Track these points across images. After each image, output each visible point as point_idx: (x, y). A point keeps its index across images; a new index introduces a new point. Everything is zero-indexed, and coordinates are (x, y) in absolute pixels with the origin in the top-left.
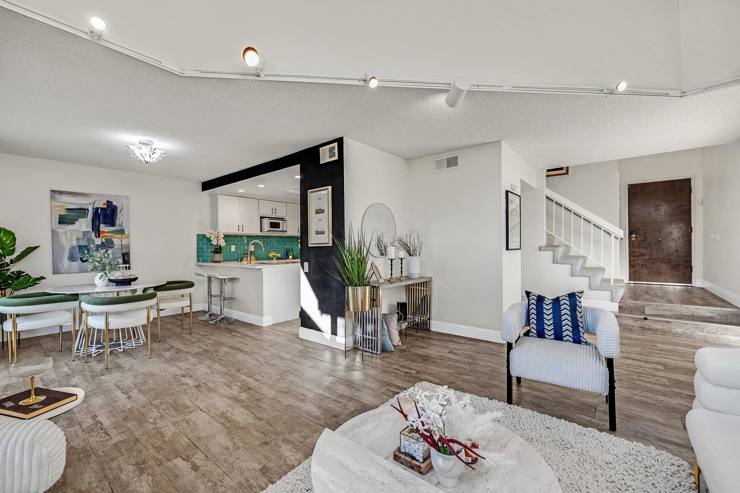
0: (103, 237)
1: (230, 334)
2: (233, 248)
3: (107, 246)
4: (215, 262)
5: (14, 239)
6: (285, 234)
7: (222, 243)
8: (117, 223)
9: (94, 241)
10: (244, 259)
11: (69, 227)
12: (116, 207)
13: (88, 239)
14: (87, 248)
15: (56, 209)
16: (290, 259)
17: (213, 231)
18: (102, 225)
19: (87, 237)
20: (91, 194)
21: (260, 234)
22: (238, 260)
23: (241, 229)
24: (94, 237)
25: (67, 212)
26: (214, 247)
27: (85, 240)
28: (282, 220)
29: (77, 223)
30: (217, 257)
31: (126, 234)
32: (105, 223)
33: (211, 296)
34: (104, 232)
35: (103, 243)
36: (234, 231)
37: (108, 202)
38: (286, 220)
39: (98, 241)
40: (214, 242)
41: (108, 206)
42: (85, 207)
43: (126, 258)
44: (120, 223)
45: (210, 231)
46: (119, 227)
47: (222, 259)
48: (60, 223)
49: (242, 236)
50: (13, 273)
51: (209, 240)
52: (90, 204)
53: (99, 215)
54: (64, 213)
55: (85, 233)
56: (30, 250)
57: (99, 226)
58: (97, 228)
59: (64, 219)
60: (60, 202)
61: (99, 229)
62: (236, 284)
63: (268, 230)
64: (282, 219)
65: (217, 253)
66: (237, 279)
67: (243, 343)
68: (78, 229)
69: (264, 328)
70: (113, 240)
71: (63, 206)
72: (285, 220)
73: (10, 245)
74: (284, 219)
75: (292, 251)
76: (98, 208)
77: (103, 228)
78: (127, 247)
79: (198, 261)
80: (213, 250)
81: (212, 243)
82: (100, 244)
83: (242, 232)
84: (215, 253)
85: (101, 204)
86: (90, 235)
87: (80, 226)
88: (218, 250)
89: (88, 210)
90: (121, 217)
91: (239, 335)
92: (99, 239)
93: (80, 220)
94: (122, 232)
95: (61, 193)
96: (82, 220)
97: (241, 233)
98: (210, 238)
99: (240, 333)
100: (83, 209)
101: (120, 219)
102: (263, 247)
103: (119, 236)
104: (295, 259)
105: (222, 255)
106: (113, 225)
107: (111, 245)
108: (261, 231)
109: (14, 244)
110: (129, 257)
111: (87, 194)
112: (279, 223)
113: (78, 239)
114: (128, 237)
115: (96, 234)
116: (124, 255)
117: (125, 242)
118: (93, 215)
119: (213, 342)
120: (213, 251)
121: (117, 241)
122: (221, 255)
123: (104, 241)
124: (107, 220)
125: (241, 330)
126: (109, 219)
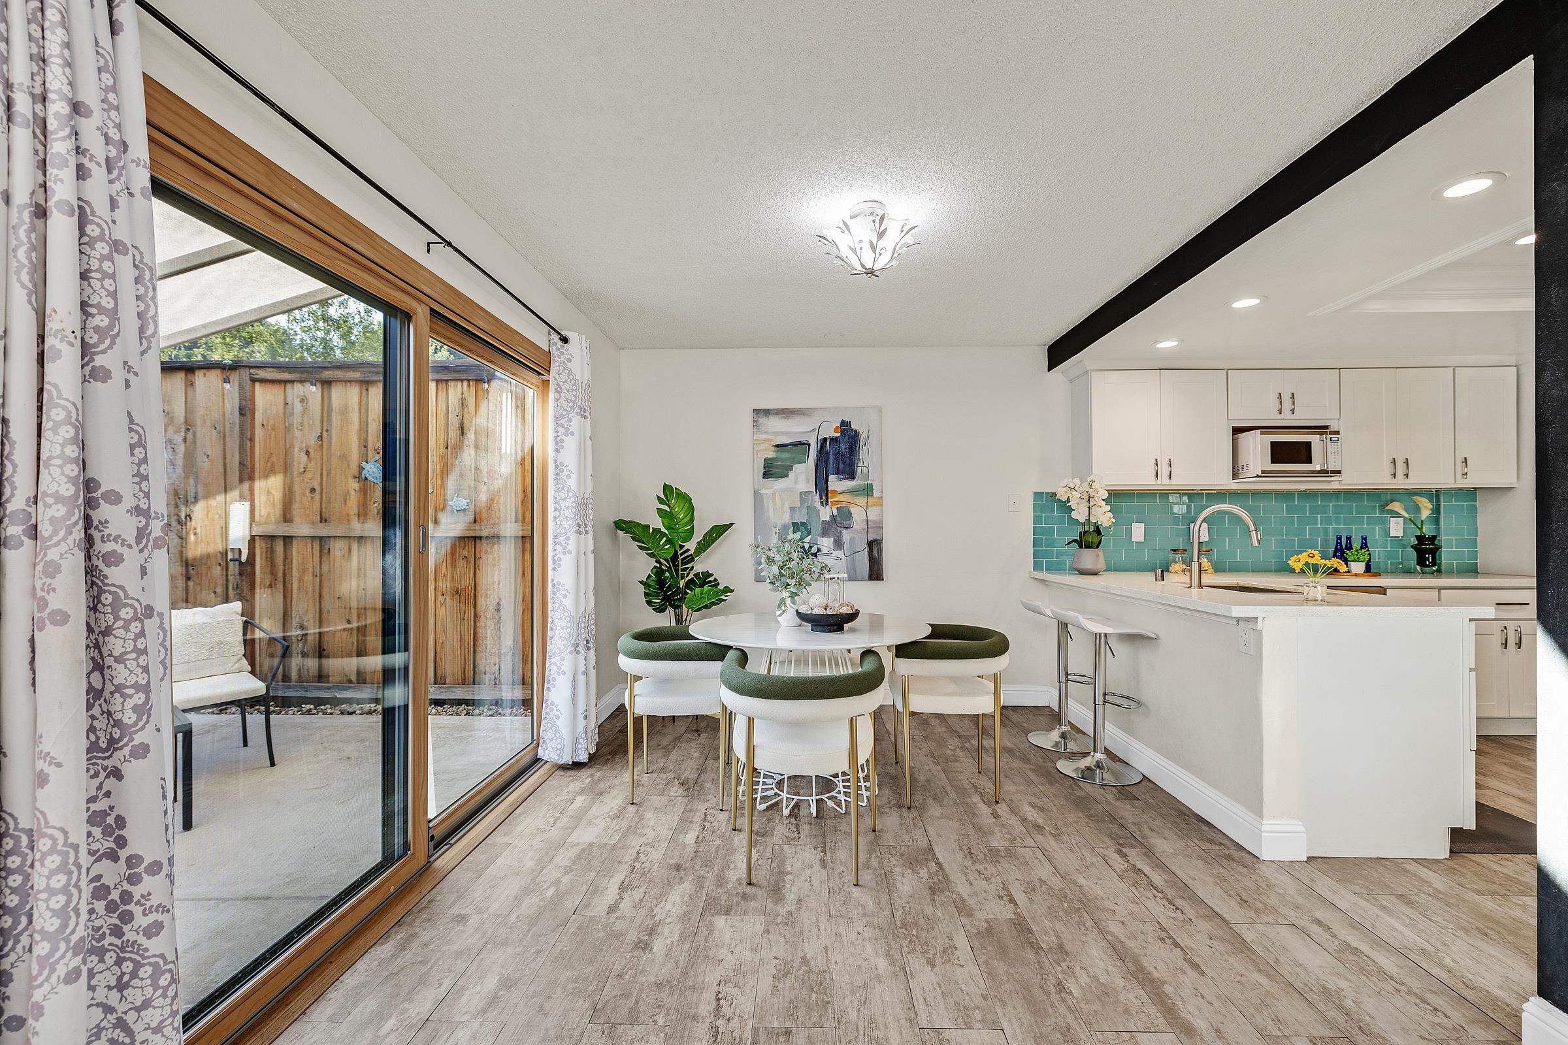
0: (834, 503)
1: (1120, 852)
2: (1138, 532)
3: (841, 524)
4: (1082, 573)
5: (692, 509)
6: (1334, 484)
7: (1103, 516)
8: (859, 470)
9: (818, 512)
10: (1177, 567)
11: (780, 484)
12: (857, 433)
13: (809, 507)
14: (806, 528)
15: (760, 448)
16: (1356, 575)
17: (1077, 481)
18: (832, 477)
19: (806, 504)
20: (815, 410)
21: (1233, 485)
22: (1154, 570)
23: (1164, 470)
24: (817, 504)
25: (776, 452)
26: (1080, 529)
27: (804, 510)
28: (1321, 434)
29: (791, 474)
30: (1088, 558)
31: (874, 495)
32: (837, 472)
33: (1067, 674)
34: (835, 492)
35: (833, 517)
36: (1143, 479)
37: (843, 423)
38: (1338, 433)
39: (825, 513)
40: (1080, 514)
41: (842, 433)
42: (803, 440)
43: (875, 553)
44: (865, 470)
45: (1068, 481)
46: (863, 479)
47: (1101, 565)
48: (766, 475)
49: (1164, 494)
50: (697, 575)
51: (1066, 507)
52: (812, 431)
53: (827, 454)
54: (771, 454)
55: (803, 496)
56: (719, 531)
57: (827, 480)
58: (823, 482)
59: (772, 467)
60: (766, 433)
61: (827, 487)
62: (1145, 655)
63: (1263, 472)
64: (1322, 429)
65: (1088, 547)
66: (1151, 638)
67: (1176, 945)
68: (793, 488)
69: (1267, 872)
70: (852, 510)
71: (770, 440)
72: (1331, 433)
73: (685, 520)
74: (1327, 427)
75: (1364, 545)
76: (825, 439)
77: (836, 483)
78: (876, 527)
79: (1037, 566)
80: (1078, 538)
81: (1074, 515)
82: (828, 519)
83: (1166, 481)
84: (1081, 547)
85: (830, 432)
86: (812, 499)
87: (796, 482)
88: (1090, 538)
89: (809, 445)
90: (866, 457)
91: (1157, 878)
92: (828, 508)
93: (796, 467)
94: (868, 490)
95: (767, 412)
96: (799, 468)
97: (1163, 483)
98: (1068, 500)
99: (1160, 865)
100: (800, 443)
101: (866, 461)
102: (1252, 528)
103: (862, 501)
104: (1378, 575)
105: (1101, 554)
106: (851, 476)
107: (848, 522)
108: (1235, 475)
109: (692, 519)
110: (880, 551)
111: (808, 409)
112: (1309, 444)
113: (792, 509)
114: (879, 503)
115: (821, 498)
116: (870, 544)
117: (873, 515)
118: (817, 456)
119: (1056, 882)
120: (1075, 541)
121: (858, 514)
122: (1100, 552)
123: (835, 512)
124: (841, 466)
125: (1166, 844)
126: (844, 463)
